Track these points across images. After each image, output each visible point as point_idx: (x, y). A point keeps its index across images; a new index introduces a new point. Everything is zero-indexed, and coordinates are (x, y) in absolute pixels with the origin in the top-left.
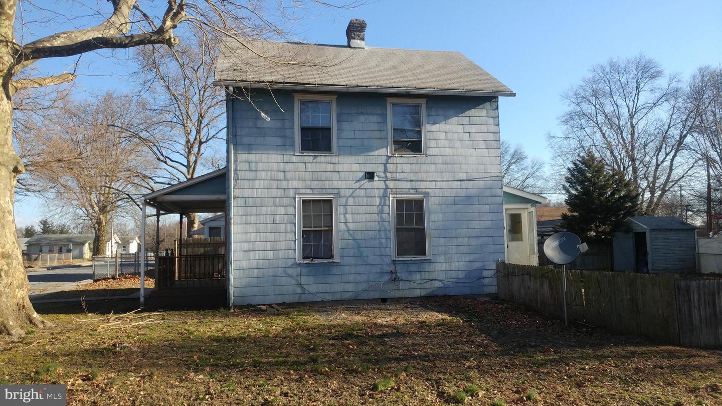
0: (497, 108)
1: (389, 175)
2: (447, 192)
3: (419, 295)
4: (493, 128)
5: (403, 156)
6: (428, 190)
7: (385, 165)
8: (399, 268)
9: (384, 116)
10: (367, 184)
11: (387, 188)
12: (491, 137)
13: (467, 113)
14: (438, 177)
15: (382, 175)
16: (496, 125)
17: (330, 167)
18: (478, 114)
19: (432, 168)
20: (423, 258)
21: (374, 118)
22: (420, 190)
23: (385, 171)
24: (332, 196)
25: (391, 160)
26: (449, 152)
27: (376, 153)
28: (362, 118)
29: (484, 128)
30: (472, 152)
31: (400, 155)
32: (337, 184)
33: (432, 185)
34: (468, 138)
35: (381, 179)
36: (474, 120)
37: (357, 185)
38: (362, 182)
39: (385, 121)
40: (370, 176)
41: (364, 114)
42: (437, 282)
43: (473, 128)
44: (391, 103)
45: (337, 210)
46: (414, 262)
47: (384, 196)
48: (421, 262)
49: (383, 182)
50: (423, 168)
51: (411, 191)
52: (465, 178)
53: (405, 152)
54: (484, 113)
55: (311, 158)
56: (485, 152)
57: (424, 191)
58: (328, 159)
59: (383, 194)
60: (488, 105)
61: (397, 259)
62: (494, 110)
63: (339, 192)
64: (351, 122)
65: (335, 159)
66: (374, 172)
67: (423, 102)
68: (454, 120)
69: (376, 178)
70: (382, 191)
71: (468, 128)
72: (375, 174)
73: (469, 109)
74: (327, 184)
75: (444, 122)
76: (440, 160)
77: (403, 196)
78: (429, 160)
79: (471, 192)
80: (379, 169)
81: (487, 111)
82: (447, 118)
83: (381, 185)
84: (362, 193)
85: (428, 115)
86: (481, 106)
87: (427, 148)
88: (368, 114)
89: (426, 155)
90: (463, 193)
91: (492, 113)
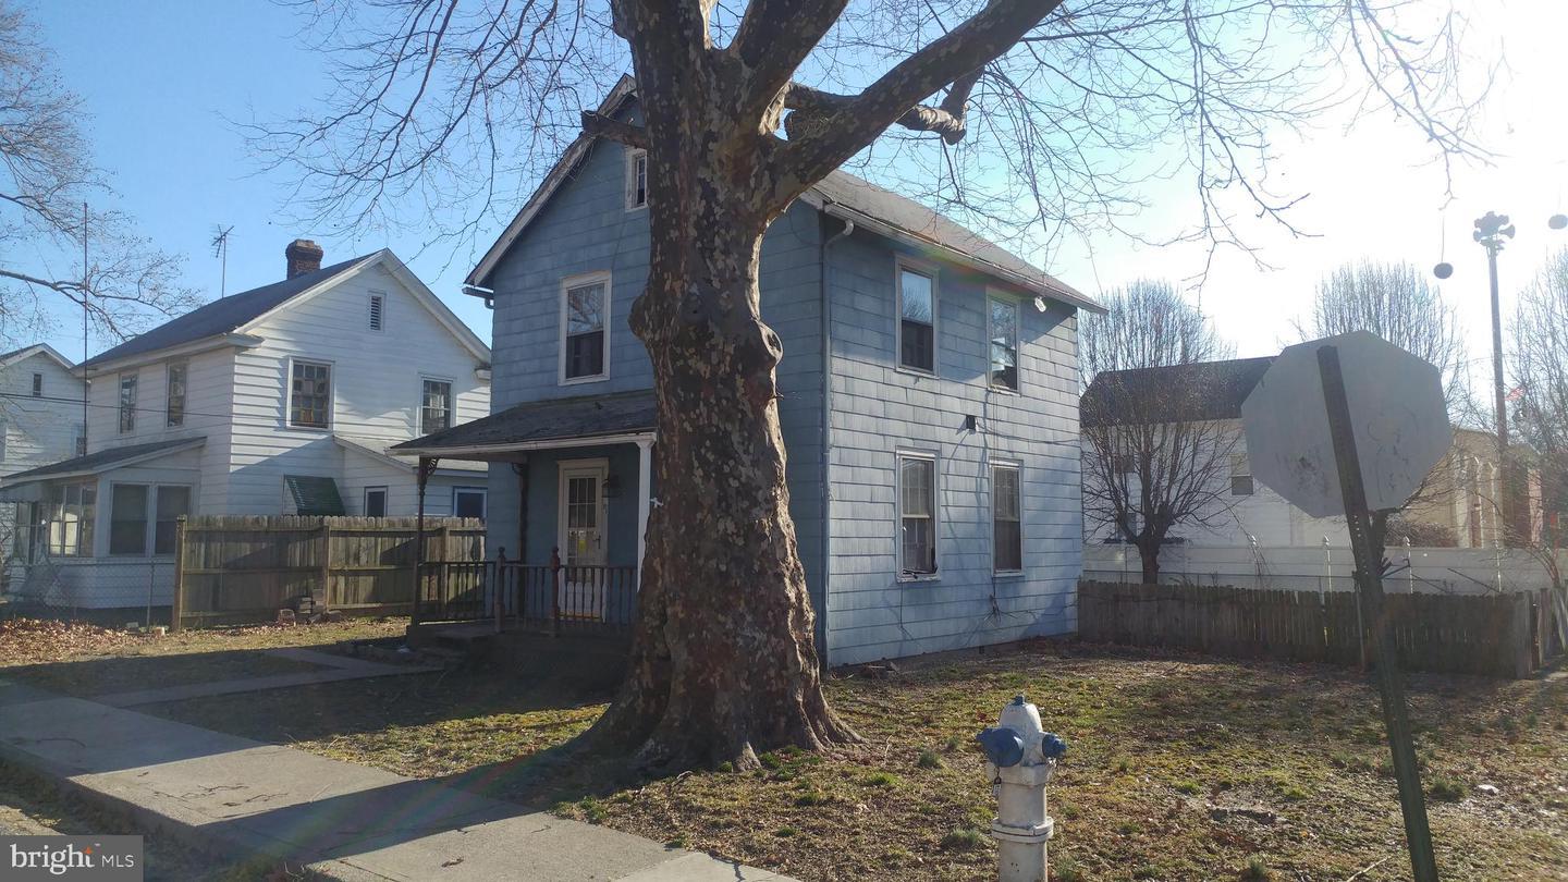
1: (989, 424)
2: (1038, 461)
5: (1001, 391)
6: (1023, 456)
7: (985, 405)
8: (997, 591)
9: (983, 317)
10: (968, 436)
11: (987, 446)
14: (1031, 433)
15: (982, 422)
17: (930, 400)
19: (1026, 417)
20: (1018, 574)
21: (975, 319)
22: (1016, 455)
23: (986, 417)
24: (933, 455)
25: (991, 398)
26: (1039, 392)
27: (976, 381)
28: (963, 316)
32: (939, 434)
33: (1026, 446)
35: (981, 430)
37: (959, 438)
38: (963, 433)
39: (984, 327)
40: (971, 423)
41: (964, 309)
42: (1029, 615)
44: (989, 296)
45: (938, 483)
46: (1010, 581)
47: (983, 462)
48: (1017, 580)
49: (983, 435)
50: (1019, 416)
51: (1008, 455)
52: (1052, 440)
55: (912, 379)
57: (1019, 456)
58: (930, 385)
59: (982, 458)
60: (1069, 321)
61: (997, 576)
63: (941, 448)
64: (953, 320)
65: (937, 386)
66: (974, 417)
67: (1017, 301)
69: (976, 428)
70: (982, 452)
72: (976, 421)
73: (1055, 325)
74: (928, 432)
75: (1035, 342)
76: (1031, 404)
77: (1001, 463)
78: (1024, 403)
79: (1058, 463)
80: (979, 412)
82: (1037, 334)
83: (982, 440)
84: (963, 452)
85: (1022, 326)
87: (1021, 382)
88: (969, 310)
89: (1022, 394)
90: (1050, 464)
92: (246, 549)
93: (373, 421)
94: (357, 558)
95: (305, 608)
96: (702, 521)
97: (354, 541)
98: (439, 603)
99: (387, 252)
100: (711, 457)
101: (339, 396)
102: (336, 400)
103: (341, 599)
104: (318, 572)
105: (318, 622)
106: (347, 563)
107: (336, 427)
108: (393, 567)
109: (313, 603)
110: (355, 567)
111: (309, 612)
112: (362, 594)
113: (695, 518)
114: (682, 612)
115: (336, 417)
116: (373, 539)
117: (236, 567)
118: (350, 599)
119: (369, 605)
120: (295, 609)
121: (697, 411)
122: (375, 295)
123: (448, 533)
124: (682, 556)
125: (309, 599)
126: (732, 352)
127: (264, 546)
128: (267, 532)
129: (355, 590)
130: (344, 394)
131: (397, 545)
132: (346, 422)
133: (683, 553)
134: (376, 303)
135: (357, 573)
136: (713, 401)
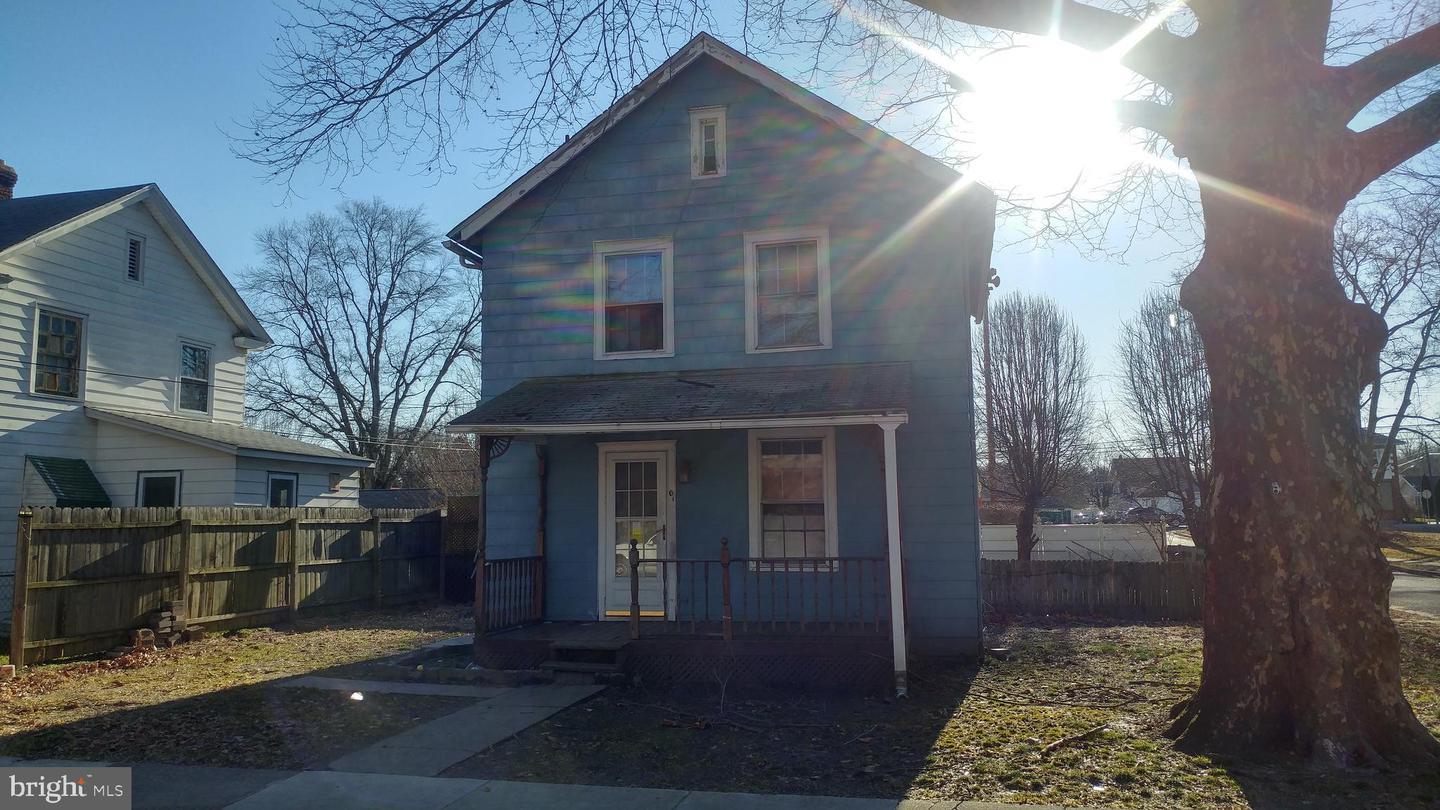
92: (96, 552)
93: (130, 390)
94: (213, 559)
95: (165, 624)
96: (1339, 507)
97: (210, 536)
98: (288, 610)
99: (154, 188)
100: (1342, 440)
101: (93, 357)
102: (90, 363)
103: (195, 611)
104: (175, 578)
105: (178, 642)
106: (203, 565)
107: (88, 397)
108: (247, 569)
109: (173, 619)
110: (212, 570)
111: (168, 630)
112: (217, 604)
113: (1332, 504)
114: (1328, 603)
115: (89, 385)
116: (228, 534)
117: (85, 576)
118: (204, 613)
119: (223, 617)
120: (155, 627)
121: (1325, 393)
122: (135, 238)
123: (297, 526)
124: (1323, 544)
125: (169, 614)
126: (1357, 334)
127: (117, 546)
128: (120, 529)
129: (210, 599)
130: (100, 357)
131: (250, 541)
132: (100, 392)
133: (1323, 541)
134: (134, 247)
135: (212, 577)
136: (1340, 382)
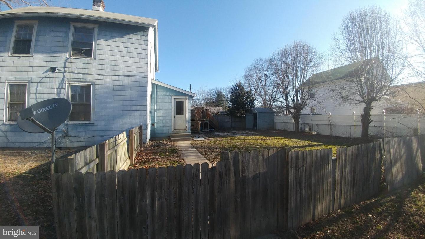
0: (147, 36)
1: (67, 69)
2: (108, 82)
3: (85, 146)
4: (144, 47)
5: (78, 58)
6: (95, 80)
7: (65, 63)
8: (70, 129)
9: (67, 33)
10: (50, 74)
11: (64, 77)
12: (142, 51)
13: (127, 36)
14: (103, 72)
15: (63, 69)
16: (146, 45)
17: (28, 64)
18: (134, 38)
19: (99, 67)
20: (88, 123)
21: (61, 34)
22: (89, 80)
23: (65, 67)
24: (27, 82)
25: (69, 60)
26: (112, 58)
27: (59, 55)
28: (52, 34)
29: (138, 46)
30: (128, 59)
31: (76, 58)
32: (30, 74)
33: (98, 77)
34: (126, 51)
35: (61, 72)
36: (131, 41)
37: (44, 75)
38: (48, 73)
39: (67, 37)
40: (53, 69)
41: (54, 31)
42: (98, 137)
43: (130, 45)
44: (74, 26)
45: (29, 91)
46: (82, 125)
47: (62, 83)
48: (87, 125)
49: (62, 73)
50: (91, 66)
51: (82, 80)
52: (122, 75)
53: (80, 56)
54: (139, 37)
55: (17, 58)
56: (137, 60)
57: (91, 80)
58: (27, 59)
59: (62, 81)
60: (141, 33)
61: (69, 123)
62: (146, 36)
63: (31, 79)
64: (45, 36)
65: (31, 59)
66: (56, 67)
67: (96, 27)
68: (118, 39)
69: (57, 71)
70: (61, 79)
71: (126, 45)
72: (57, 69)
73: (128, 34)
75: (110, 40)
76: (105, 62)
77: (76, 83)
78: (97, 61)
79: (126, 83)
80: (60, 66)
81: (140, 37)
82: (111, 37)
83: (61, 75)
84: (47, 80)
85: (99, 35)
86: (136, 34)
87: (95, 54)
88: (57, 31)
89: (95, 59)
90: (120, 83)
91: (143, 38)
